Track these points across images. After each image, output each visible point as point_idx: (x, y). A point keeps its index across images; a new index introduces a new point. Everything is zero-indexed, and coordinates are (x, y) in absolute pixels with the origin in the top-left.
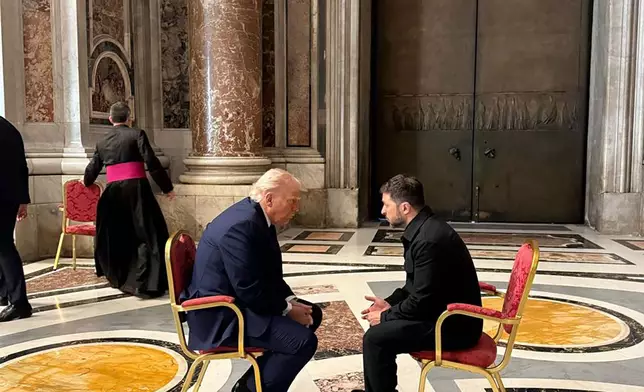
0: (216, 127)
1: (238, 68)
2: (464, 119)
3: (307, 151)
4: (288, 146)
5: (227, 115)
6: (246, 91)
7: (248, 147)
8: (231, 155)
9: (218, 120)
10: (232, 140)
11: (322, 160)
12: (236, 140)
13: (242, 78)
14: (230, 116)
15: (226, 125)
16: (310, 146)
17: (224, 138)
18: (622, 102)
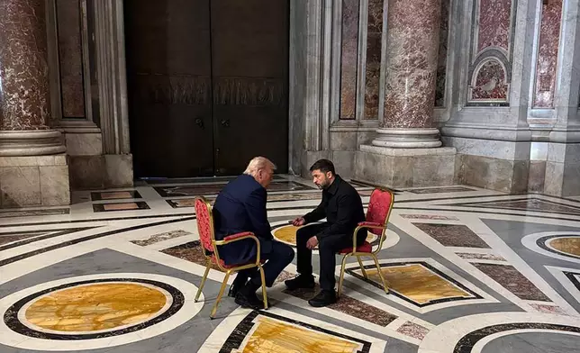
0: (13, 103)
1: (31, 50)
2: (205, 96)
3: (83, 122)
4: (63, 117)
5: (23, 92)
6: (39, 70)
7: (43, 120)
8: (30, 129)
9: (14, 96)
10: (29, 114)
11: (98, 130)
12: (33, 115)
13: (35, 59)
14: (26, 92)
15: (22, 101)
16: (85, 117)
17: (21, 113)
18: (316, 88)
